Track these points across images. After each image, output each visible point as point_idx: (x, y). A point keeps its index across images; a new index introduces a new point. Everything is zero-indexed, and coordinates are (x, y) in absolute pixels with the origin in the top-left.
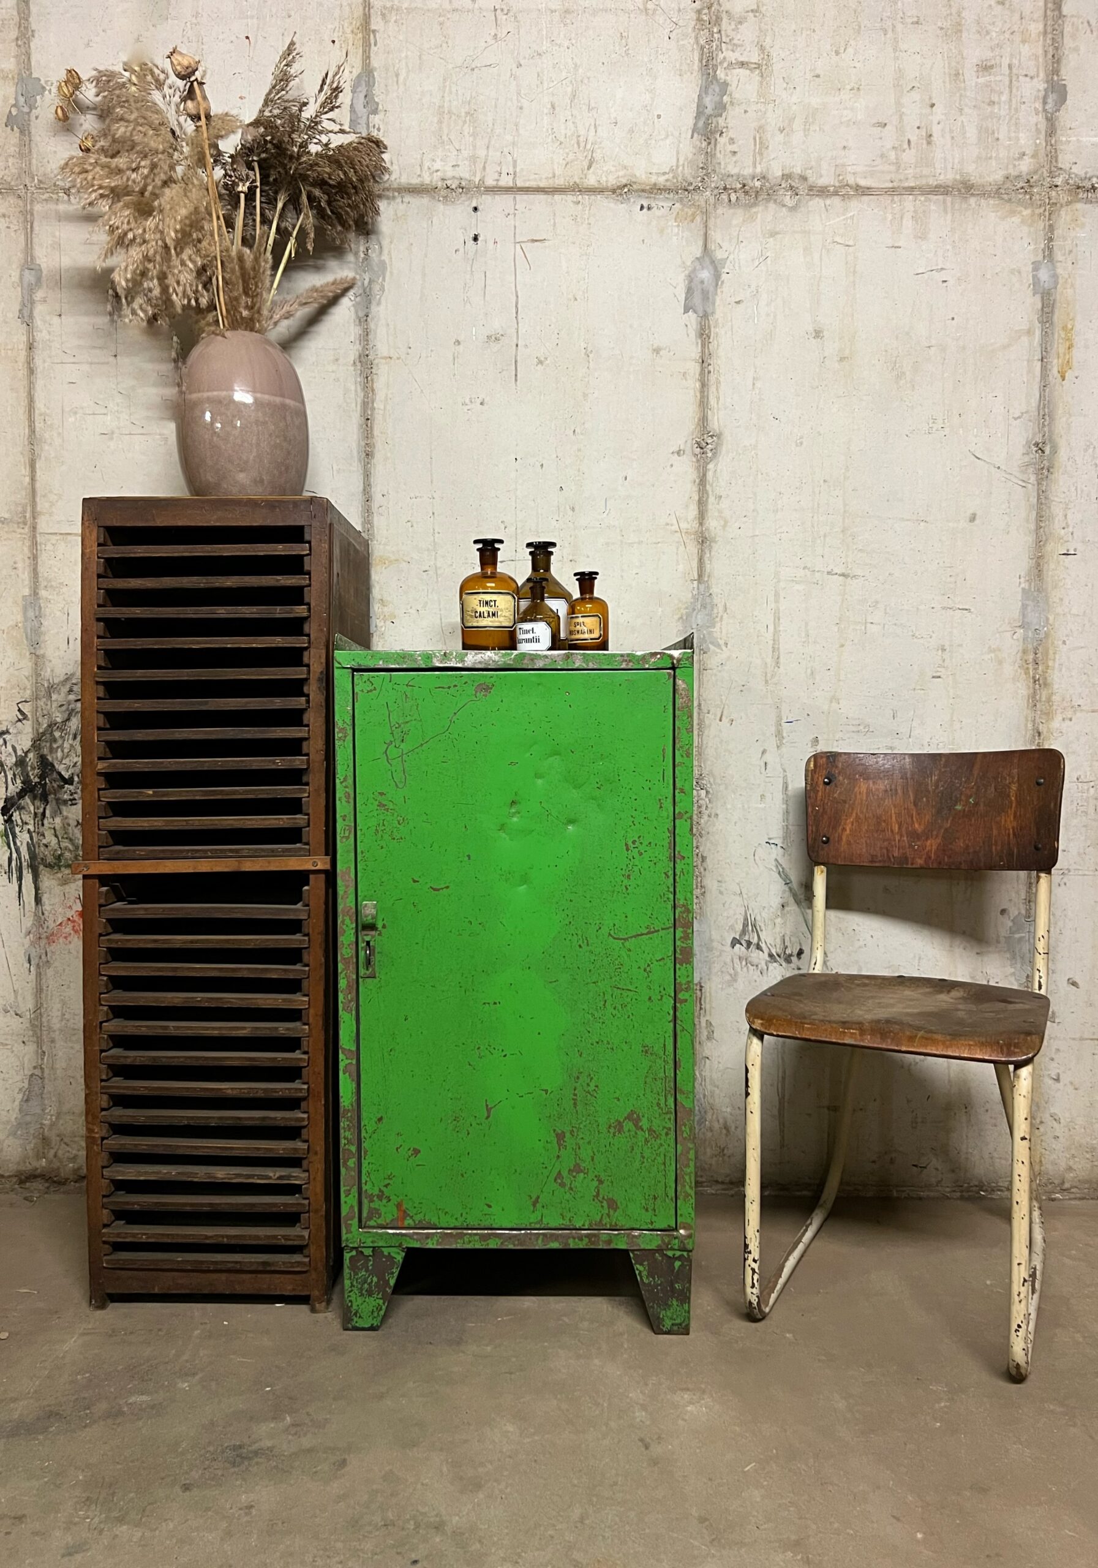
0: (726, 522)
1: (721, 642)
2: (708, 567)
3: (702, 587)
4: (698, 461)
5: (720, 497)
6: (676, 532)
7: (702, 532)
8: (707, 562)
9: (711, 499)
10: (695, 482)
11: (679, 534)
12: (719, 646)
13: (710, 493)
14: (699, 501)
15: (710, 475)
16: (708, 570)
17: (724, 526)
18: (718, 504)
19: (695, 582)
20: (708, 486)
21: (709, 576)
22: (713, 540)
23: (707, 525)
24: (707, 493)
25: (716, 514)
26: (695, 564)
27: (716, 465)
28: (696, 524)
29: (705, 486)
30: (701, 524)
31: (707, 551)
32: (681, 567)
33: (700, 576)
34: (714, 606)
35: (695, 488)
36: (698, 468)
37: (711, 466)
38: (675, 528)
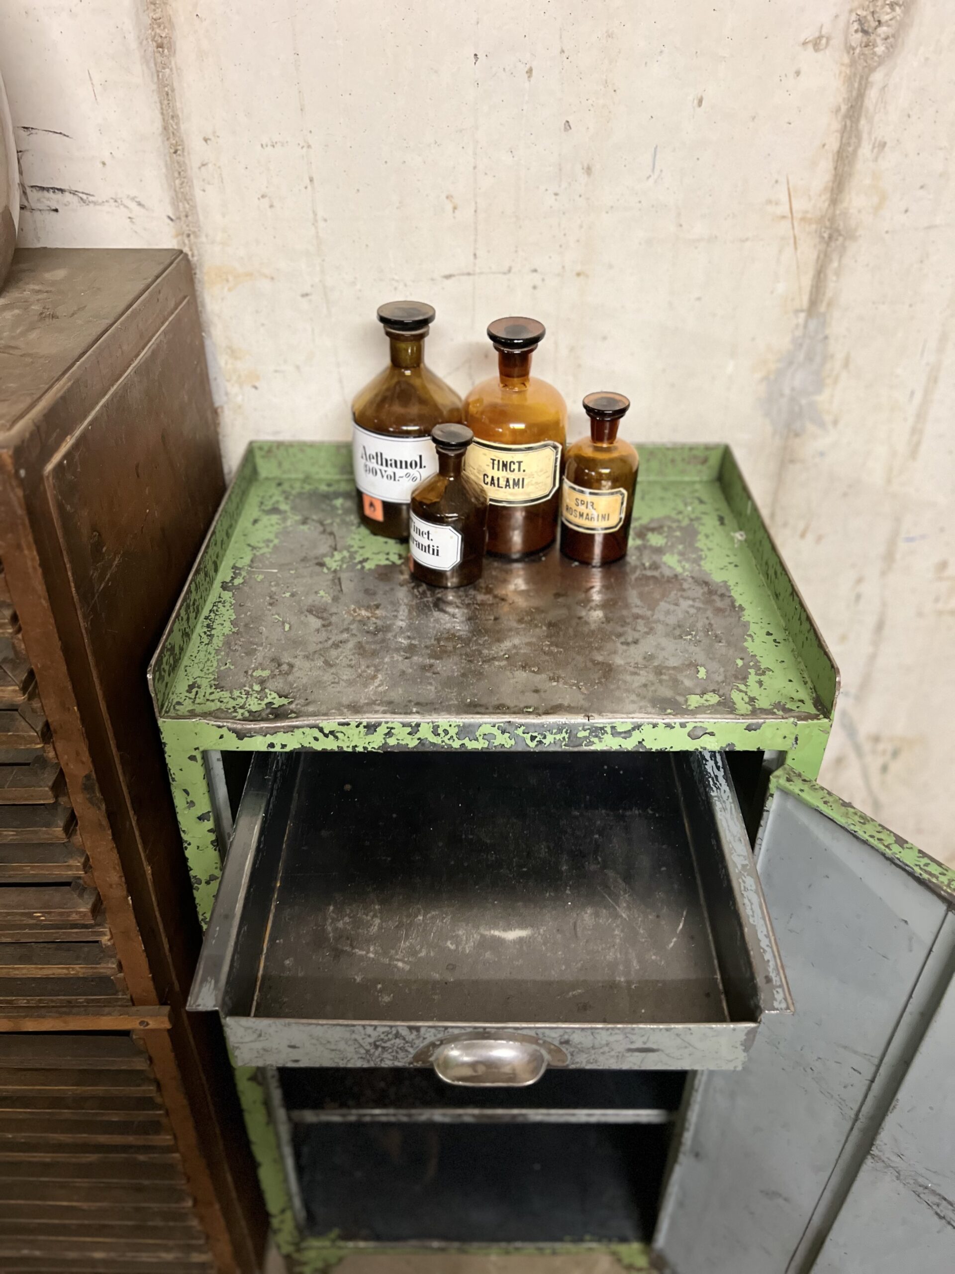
0: (883, 198)
1: (828, 418)
2: (831, 285)
3: (812, 325)
4: (853, 63)
5: (883, 145)
6: (784, 217)
7: (832, 220)
8: (831, 277)
9: (865, 150)
10: (838, 110)
11: (786, 224)
12: (822, 425)
13: (865, 136)
14: (839, 152)
15: (872, 94)
16: (829, 294)
17: (877, 208)
18: (876, 159)
19: (802, 316)
20: (863, 122)
21: (829, 305)
22: (851, 236)
23: (845, 205)
24: (859, 138)
25: (868, 181)
26: (807, 281)
27: (888, 75)
28: (823, 203)
29: (858, 120)
30: (834, 202)
31: (835, 257)
32: (781, 287)
33: (814, 303)
34: (827, 357)
35: (836, 125)
36: (849, 80)
37: (877, 77)
38: (784, 209)
